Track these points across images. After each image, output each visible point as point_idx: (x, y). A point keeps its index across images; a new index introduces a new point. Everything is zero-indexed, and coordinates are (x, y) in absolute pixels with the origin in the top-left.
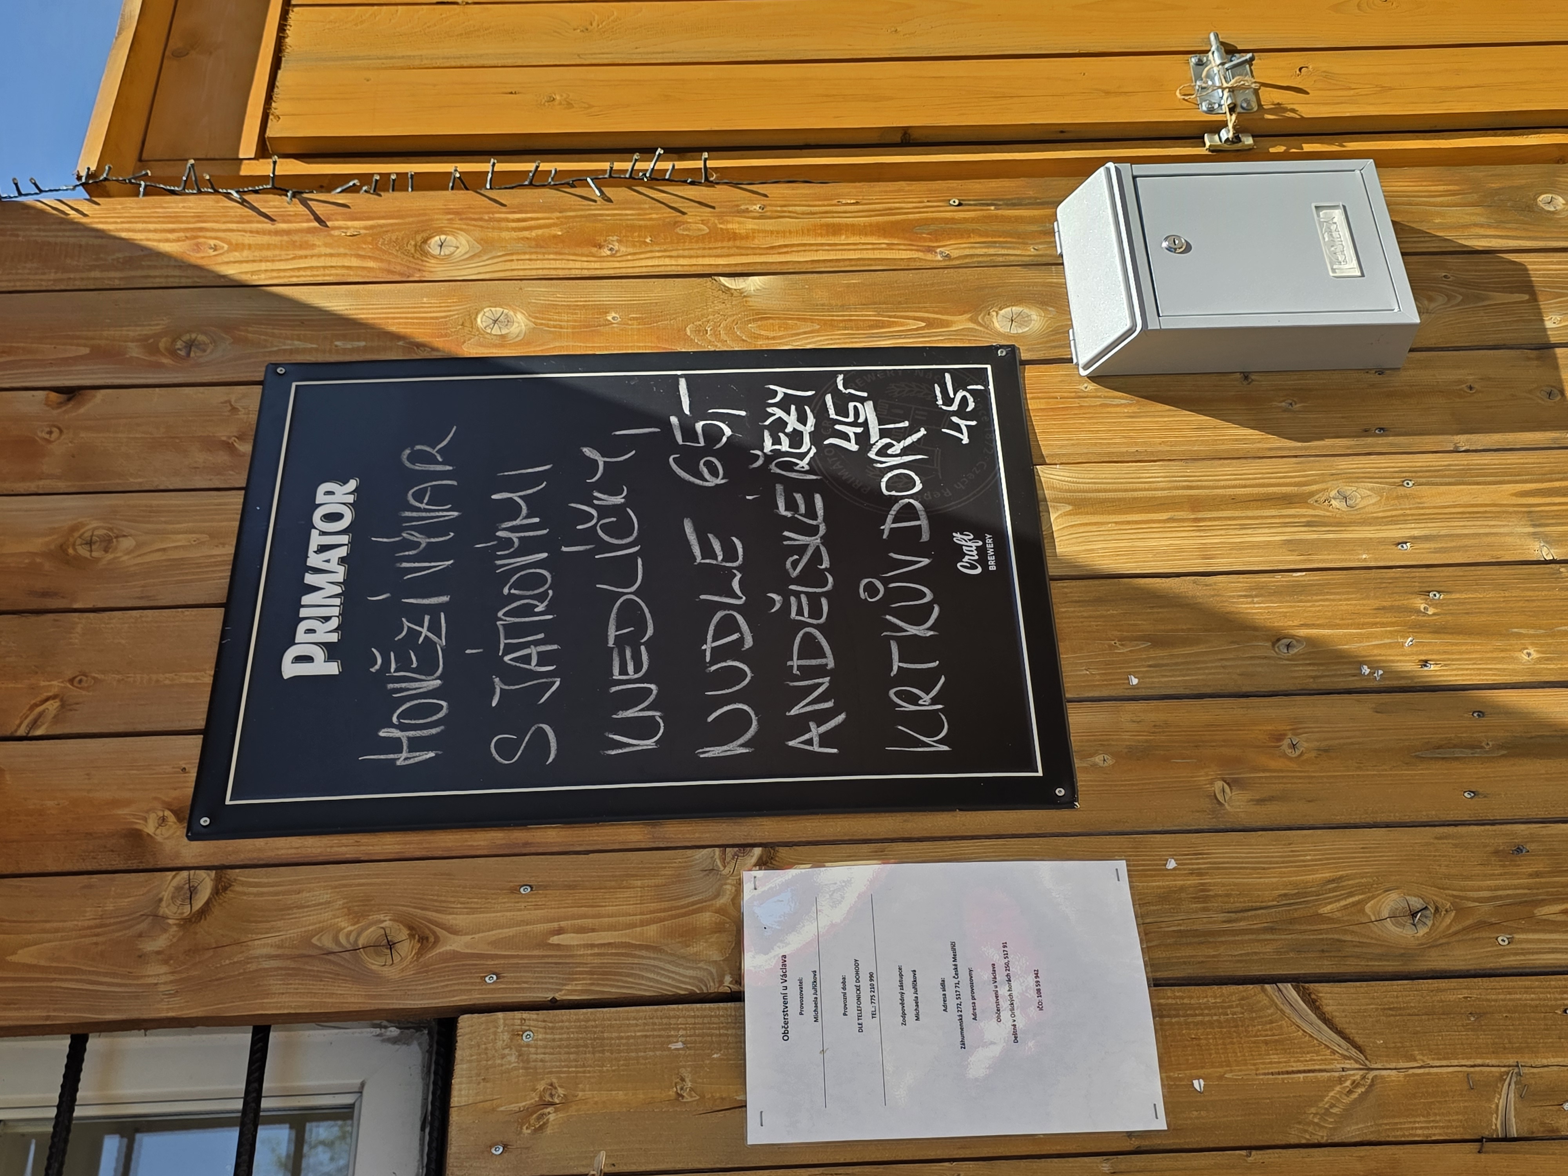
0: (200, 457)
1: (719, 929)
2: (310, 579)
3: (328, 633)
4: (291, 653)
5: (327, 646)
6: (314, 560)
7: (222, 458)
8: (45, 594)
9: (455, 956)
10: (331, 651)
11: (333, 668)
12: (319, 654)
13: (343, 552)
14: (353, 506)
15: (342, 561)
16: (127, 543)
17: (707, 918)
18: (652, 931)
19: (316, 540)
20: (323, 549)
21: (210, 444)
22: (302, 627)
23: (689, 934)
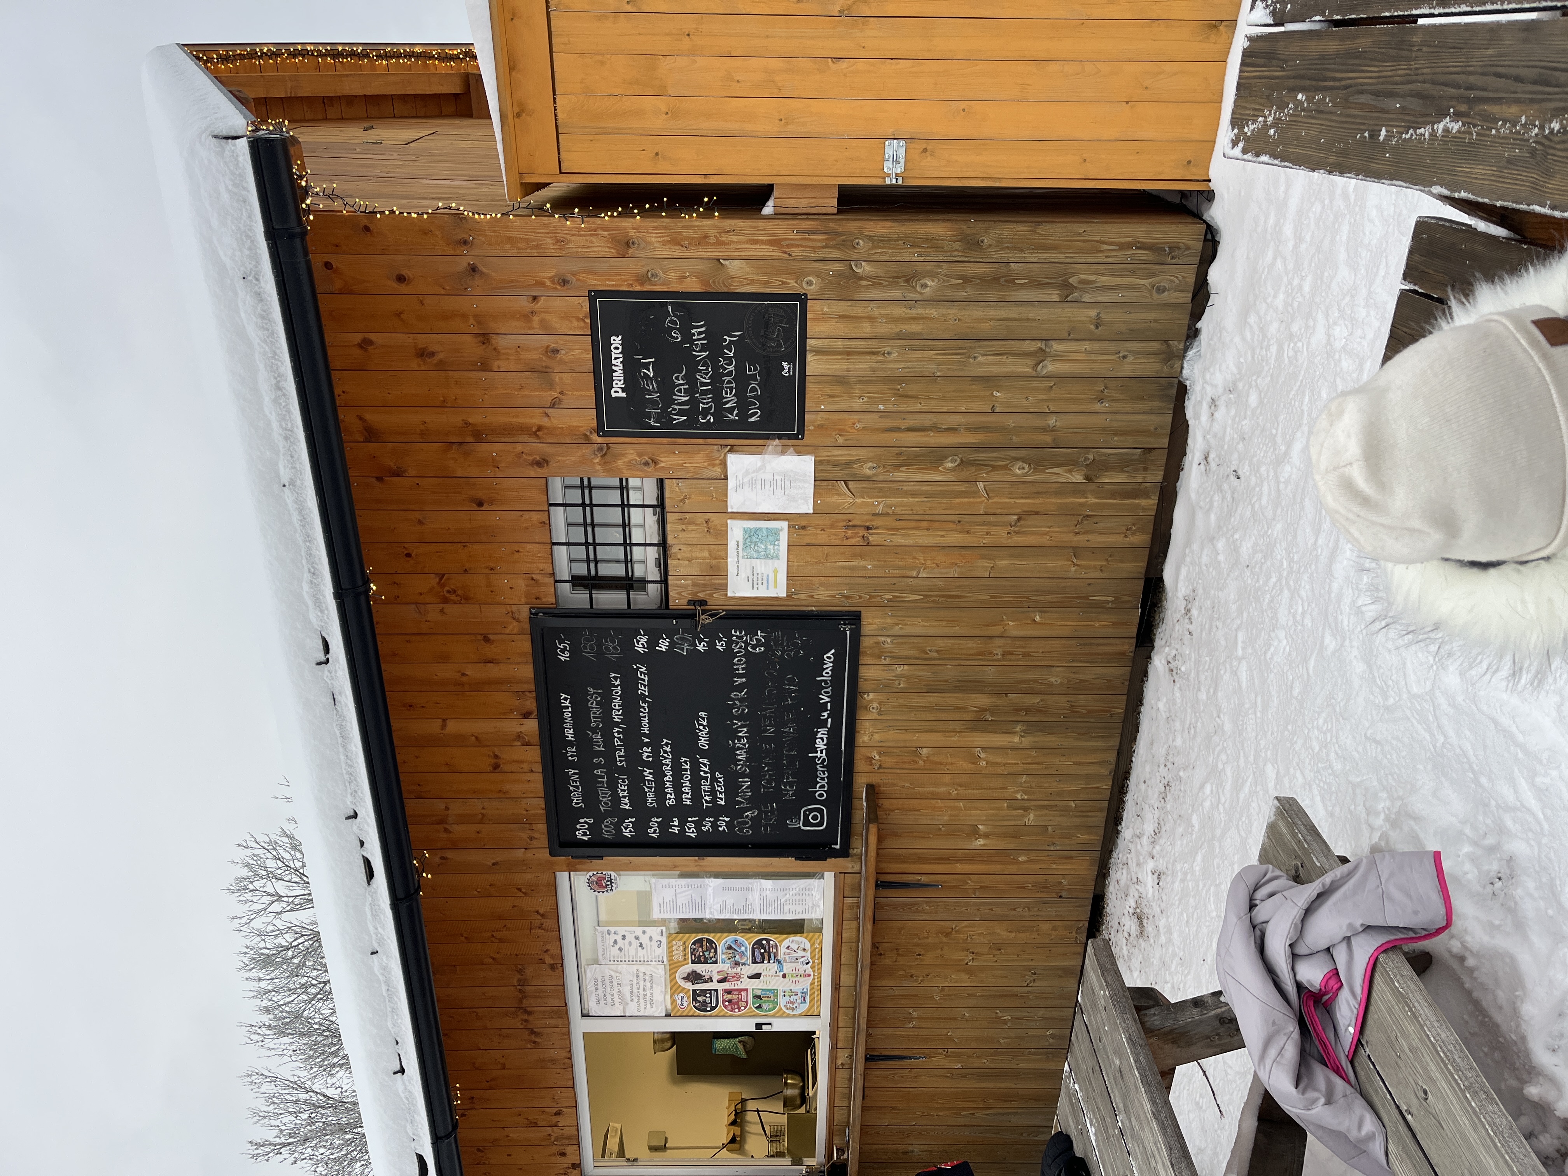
0: (576, 324)
1: (720, 464)
2: (614, 368)
3: (621, 384)
4: (613, 390)
5: (621, 388)
6: (614, 362)
7: (582, 324)
8: (546, 367)
9: (663, 467)
10: (623, 390)
11: (624, 395)
12: (620, 391)
13: (621, 360)
14: (621, 344)
15: (622, 362)
16: (563, 352)
17: (718, 462)
18: (706, 464)
19: (613, 356)
20: (616, 358)
21: (579, 319)
22: (615, 382)
23: (714, 465)
